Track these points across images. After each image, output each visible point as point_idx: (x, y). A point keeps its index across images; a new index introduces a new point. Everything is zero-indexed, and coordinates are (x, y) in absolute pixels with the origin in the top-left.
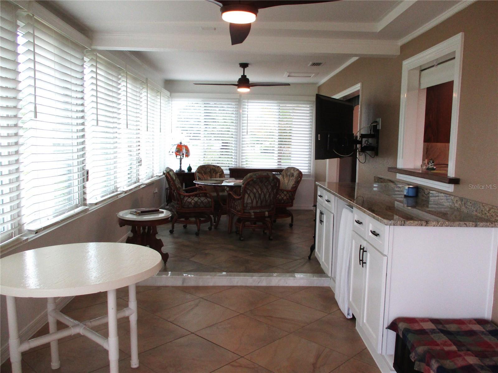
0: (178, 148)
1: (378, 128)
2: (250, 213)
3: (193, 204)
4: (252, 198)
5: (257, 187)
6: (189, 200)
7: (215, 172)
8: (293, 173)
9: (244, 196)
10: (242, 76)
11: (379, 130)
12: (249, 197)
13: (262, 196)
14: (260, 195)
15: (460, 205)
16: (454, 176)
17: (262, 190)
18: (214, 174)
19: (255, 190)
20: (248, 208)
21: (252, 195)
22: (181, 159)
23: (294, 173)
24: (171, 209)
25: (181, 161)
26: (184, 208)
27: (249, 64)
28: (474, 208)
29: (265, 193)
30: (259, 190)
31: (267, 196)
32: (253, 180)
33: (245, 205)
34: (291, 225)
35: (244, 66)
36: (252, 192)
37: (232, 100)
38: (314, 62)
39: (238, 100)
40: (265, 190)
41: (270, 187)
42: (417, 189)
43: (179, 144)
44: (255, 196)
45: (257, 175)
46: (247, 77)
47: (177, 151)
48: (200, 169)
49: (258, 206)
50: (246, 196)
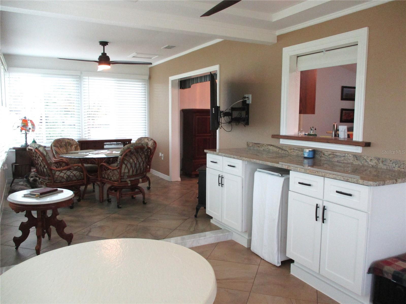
0: (23, 122)
1: (247, 103)
2: (126, 181)
3: (65, 178)
4: (129, 167)
5: (134, 157)
6: (62, 174)
7: (70, 145)
8: (147, 142)
9: (121, 166)
10: (102, 54)
11: (248, 105)
12: (126, 167)
13: (138, 166)
14: (135, 164)
15: (376, 163)
16: (362, 141)
17: (137, 159)
18: (69, 147)
19: (131, 160)
20: (125, 177)
21: (129, 165)
22: (26, 134)
23: (149, 143)
24: (26, 184)
25: (26, 136)
26: (56, 183)
27: (108, 42)
28: (396, 165)
29: (140, 162)
30: (135, 160)
31: (141, 165)
32: (130, 151)
33: (122, 175)
34: (149, 188)
35: (104, 44)
36: (129, 162)
37: (74, 77)
38: (169, 45)
39: (78, 77)
40: (140, 160)
41: (143, 156)
42: (314, 151)
43: (24, 119)
44: (131, 166)
45: (133, 146)
46: (107, 55)
47: (23, 126)
48: (56, 143)
49: (134, 174)
50: (124, 166)
